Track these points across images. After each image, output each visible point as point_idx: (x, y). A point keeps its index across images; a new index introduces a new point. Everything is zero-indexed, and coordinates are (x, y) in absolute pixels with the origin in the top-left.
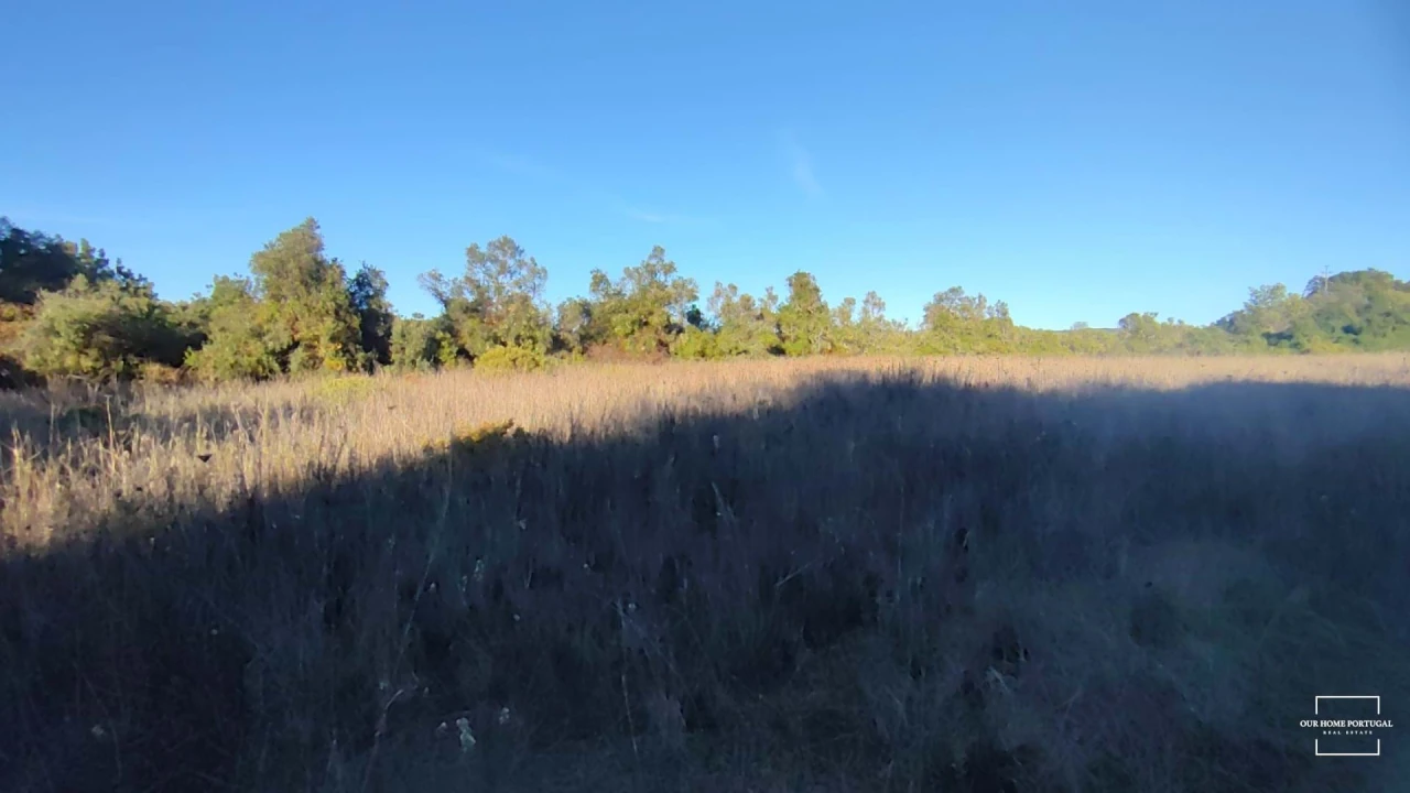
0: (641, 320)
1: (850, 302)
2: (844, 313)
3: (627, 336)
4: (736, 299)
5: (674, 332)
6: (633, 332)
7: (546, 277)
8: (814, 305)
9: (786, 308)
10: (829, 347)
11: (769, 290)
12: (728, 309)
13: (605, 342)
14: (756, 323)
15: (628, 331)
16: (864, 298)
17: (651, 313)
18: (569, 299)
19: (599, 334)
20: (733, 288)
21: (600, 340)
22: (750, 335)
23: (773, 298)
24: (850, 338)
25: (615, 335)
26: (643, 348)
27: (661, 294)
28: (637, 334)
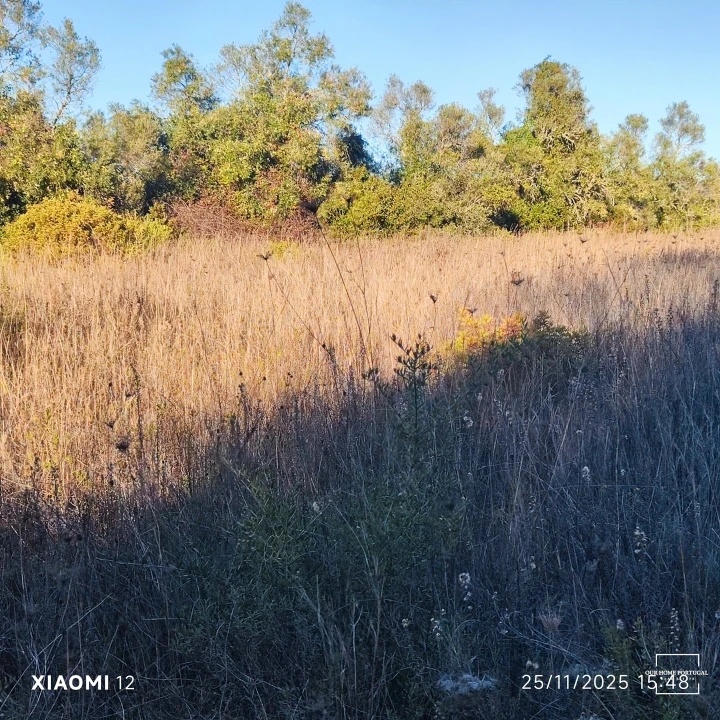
0: (267, 155)
1: (637, 123)
2: (628, 144)
3: (240, 184)
4: (429, 116)
5: (327, 178)
6: (251, 179)
7: (95, 65)
8: (576, 129)
9: (520, 135)
10: (604, 213)
11: (486, 95)
12: (414, 133)
13: (197, 197)
14: (473, 164)
15: (245, 175)
16: (665, 116)
17: (282, 140)
18: (114, 108)
19: (186, 179)
20: (423, 91)
21: (190, 193)
22: (460, 186)
23: (494, 114)
24: (642, 195)
25: (217, 184)
26: (274, 210)
27: (300, 102)
28: (261, 182)
